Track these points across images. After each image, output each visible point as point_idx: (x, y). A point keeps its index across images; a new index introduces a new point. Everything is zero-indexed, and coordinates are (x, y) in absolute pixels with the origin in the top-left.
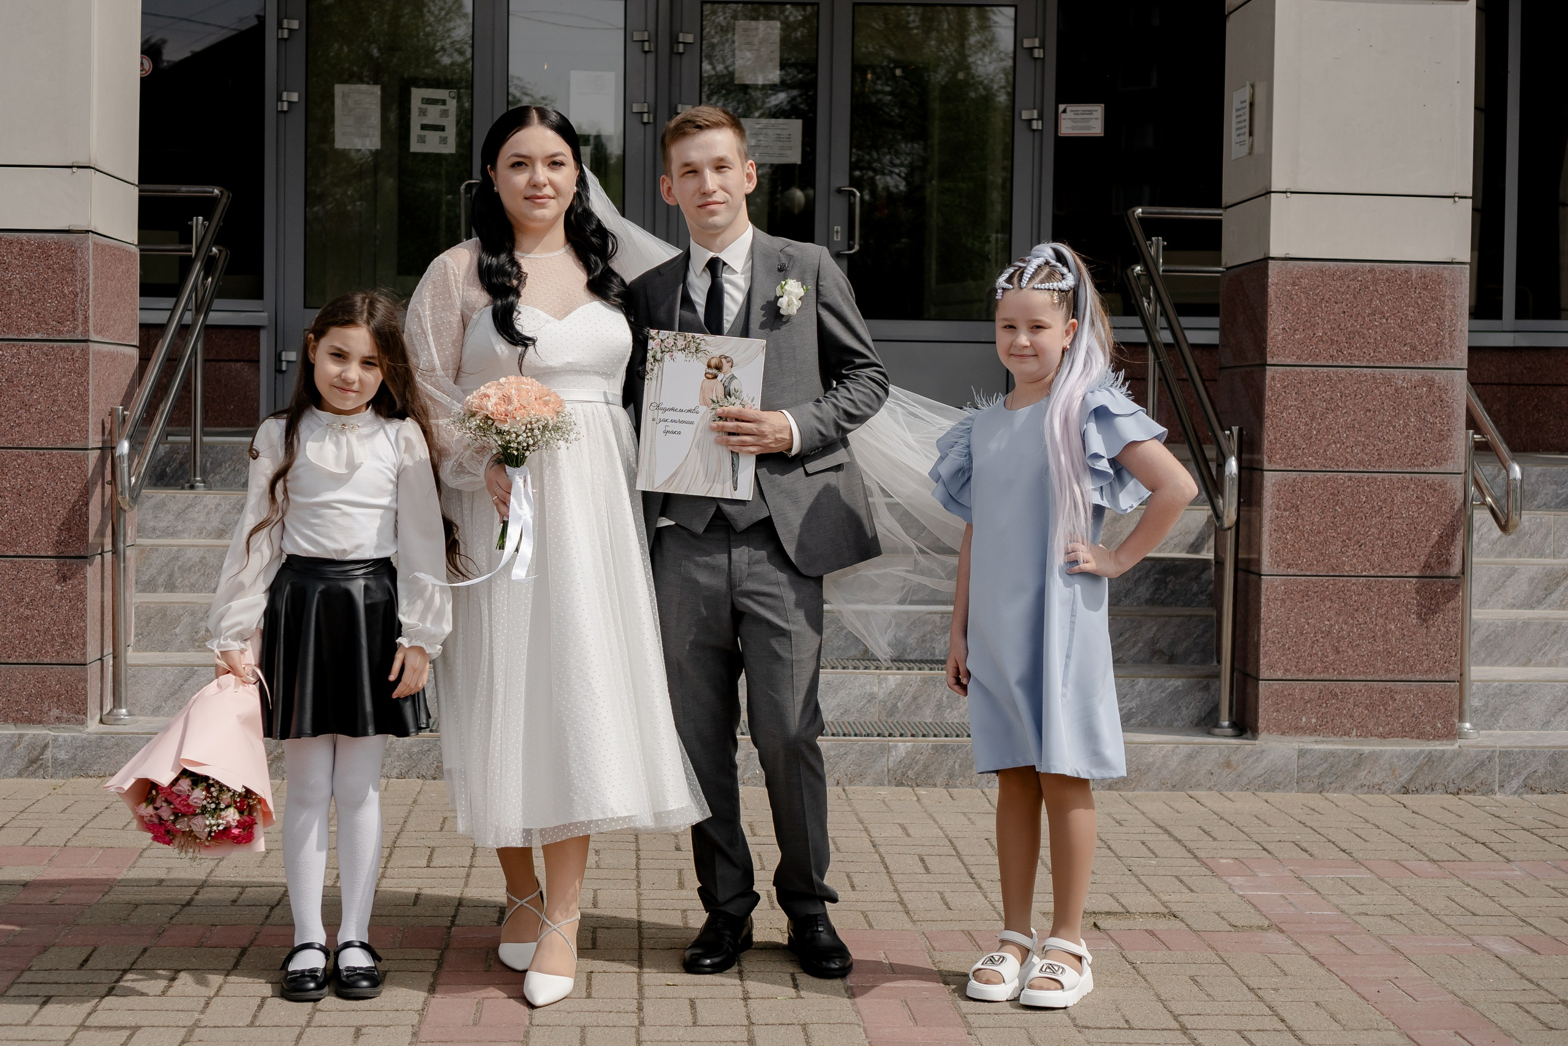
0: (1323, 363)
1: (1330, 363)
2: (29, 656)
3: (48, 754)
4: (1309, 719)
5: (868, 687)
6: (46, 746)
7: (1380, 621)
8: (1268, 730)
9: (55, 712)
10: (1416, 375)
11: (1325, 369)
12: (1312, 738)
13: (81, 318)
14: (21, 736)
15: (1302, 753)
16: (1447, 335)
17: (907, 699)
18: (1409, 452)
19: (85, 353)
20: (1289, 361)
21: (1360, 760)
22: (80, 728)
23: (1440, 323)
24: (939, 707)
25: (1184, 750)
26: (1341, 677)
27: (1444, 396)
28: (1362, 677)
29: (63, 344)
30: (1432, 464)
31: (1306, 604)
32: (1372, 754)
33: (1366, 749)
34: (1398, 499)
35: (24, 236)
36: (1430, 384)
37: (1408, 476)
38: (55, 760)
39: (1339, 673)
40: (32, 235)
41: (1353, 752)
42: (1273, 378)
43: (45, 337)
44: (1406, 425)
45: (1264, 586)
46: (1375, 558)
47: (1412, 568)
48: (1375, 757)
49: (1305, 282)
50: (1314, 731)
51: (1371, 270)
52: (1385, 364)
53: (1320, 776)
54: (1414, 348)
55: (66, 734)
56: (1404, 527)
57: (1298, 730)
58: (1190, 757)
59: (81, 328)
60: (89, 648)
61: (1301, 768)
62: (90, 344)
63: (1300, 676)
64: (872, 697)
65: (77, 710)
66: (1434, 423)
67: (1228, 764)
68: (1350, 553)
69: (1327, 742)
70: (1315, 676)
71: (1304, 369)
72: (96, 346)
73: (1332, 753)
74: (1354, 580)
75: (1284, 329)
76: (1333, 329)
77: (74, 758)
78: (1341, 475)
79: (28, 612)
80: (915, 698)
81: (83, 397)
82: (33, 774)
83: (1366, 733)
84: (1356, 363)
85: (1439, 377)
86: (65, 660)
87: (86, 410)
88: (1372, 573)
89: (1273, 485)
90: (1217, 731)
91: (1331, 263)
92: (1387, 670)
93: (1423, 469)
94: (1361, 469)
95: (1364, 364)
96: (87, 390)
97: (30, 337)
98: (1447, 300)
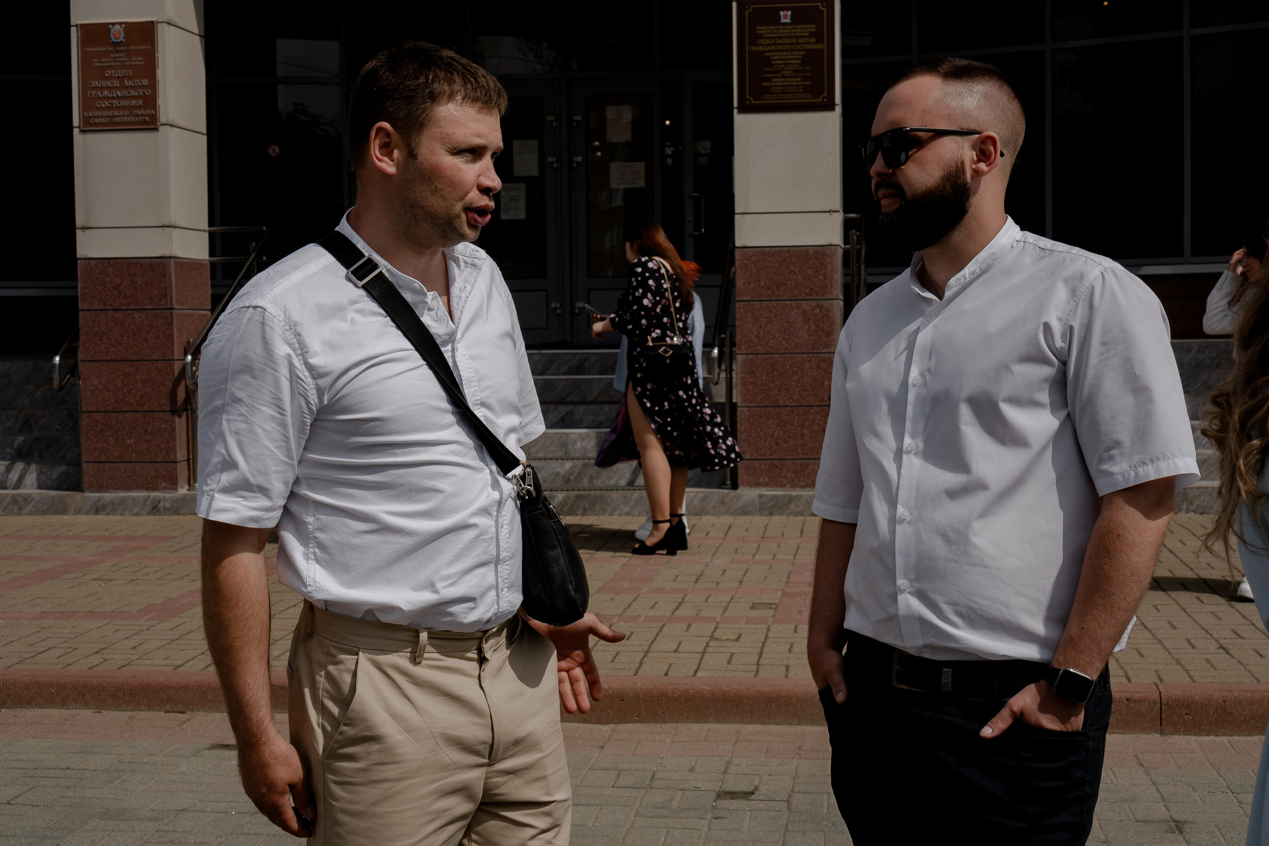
0: (765, 299)
1: (769, 299)
2: (151, 458)
3: (161, 504)
4: (764, 479)
5: (556, 469)
6: (159, 501)
7: (799, 429)
8: (743, 485)
9: (164, 485)
10: (813, 304)
11: (766, 302)
12: (766, 489)
13: (169, 298)
14: (149, 496)
15: (761, 496)
16: (829, 282)
17: (575, 474)
18: (811, 343)
19: (171, 315)
20: (747, 299)
21: (790, 499)
22: (175, 492)
23: (825, 276)
24: (591, 478)
25: (700, 495)
26: (780, 458)
27: (828, 313)
28: (791, 457)
29: (162, 311)
30: (823, 348)
31: (760, 421)
32: (797, 496)
33: (794, 493)
34: (806, 367)
35: (142, 260)
36: (821, 307)
37: (811, 355)
38: (164, 507)
39: (779, 456)
40: (146, 260)
41: (787, 495)
42: (739, 308)
43: (153, 307)
44: (809, 329)
45: (738, 412)
46: (796, 397)
47: (814, 401)
48: (799, 498)
49: (754, 258)
50: (766, 485)
51: (788, 251)
52: (797, 298)
53: (771, 507)
54: (812, 290)
55: (168, 495)
56: (810, 381)
57: (758, 484)
58: (704, 499)
59: (169, 303)
60: (178, 455)
61: (761, 504)
62: (174, 311)
63: (759, 457)
64: (558, 474)
65: (173, 484)
66: (823, 328)
67: (723, 502)
68: (782, 394)
69: (774, 491)
70: (766, 457)
71: (755, 303)
72: (179, 311)
73: (776, 496)
74: (785, 408)
75: (744, 283)
76: (769, 282)
77: (173, 506)
78: (776, 356)
79: (150, 438)
80: (579, 474)
81: (171, 335)
82: (155, 514)
83: (794, 485)
84: (782, 298)
85: (826, 304)
86: (167, 459)
87: (173, 341)
88: (794, 404)
89: (742, 361)
90: (724, 486)
91: (767, 249)
92: (804, 454)
93: (819, 351)
94: (787, 352)
95: (786, 299)
96: (173, 332)
97: (146, 307)
98: (828, 264)
